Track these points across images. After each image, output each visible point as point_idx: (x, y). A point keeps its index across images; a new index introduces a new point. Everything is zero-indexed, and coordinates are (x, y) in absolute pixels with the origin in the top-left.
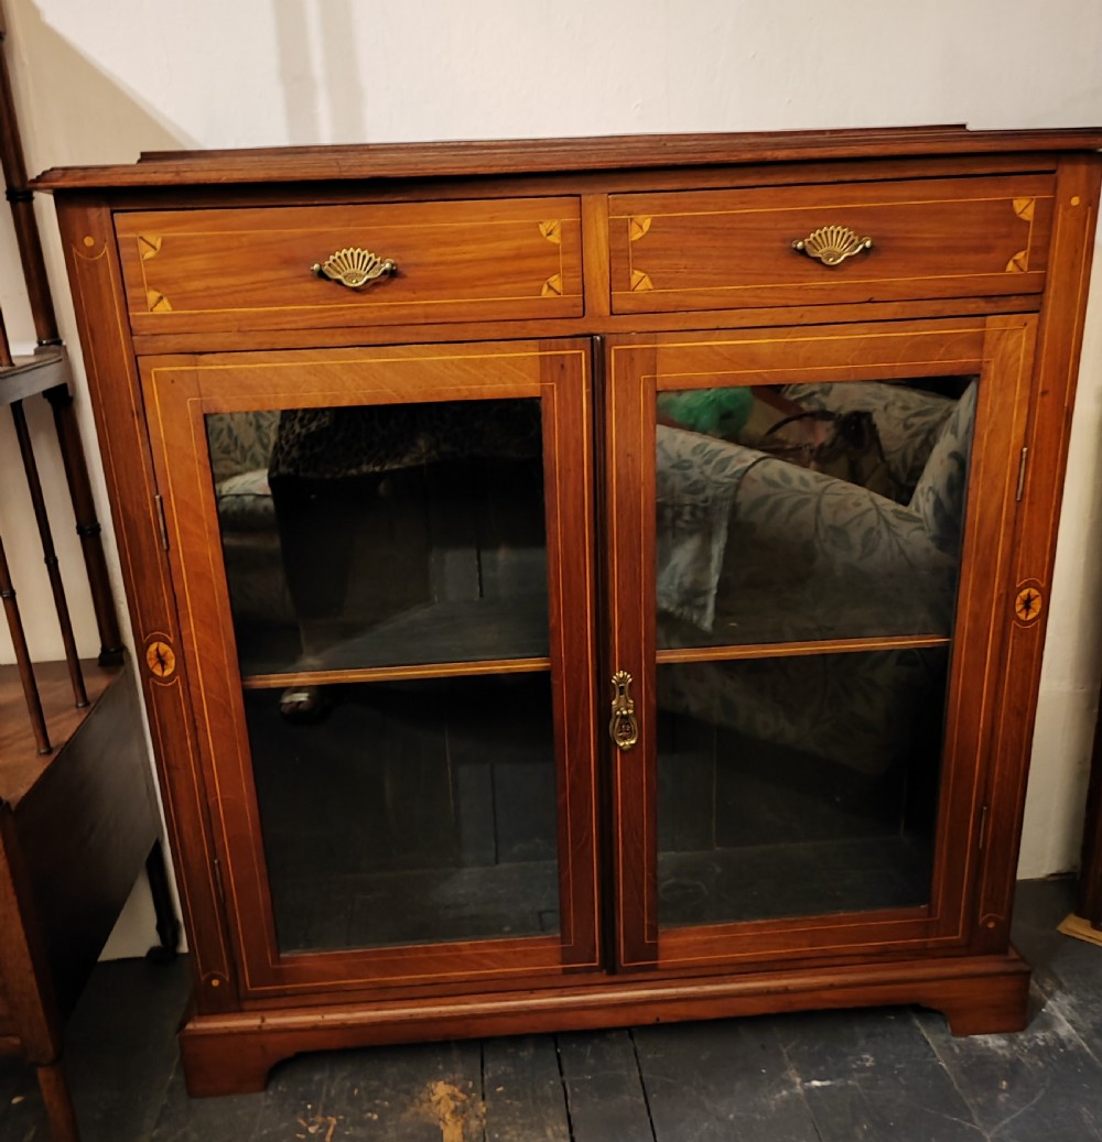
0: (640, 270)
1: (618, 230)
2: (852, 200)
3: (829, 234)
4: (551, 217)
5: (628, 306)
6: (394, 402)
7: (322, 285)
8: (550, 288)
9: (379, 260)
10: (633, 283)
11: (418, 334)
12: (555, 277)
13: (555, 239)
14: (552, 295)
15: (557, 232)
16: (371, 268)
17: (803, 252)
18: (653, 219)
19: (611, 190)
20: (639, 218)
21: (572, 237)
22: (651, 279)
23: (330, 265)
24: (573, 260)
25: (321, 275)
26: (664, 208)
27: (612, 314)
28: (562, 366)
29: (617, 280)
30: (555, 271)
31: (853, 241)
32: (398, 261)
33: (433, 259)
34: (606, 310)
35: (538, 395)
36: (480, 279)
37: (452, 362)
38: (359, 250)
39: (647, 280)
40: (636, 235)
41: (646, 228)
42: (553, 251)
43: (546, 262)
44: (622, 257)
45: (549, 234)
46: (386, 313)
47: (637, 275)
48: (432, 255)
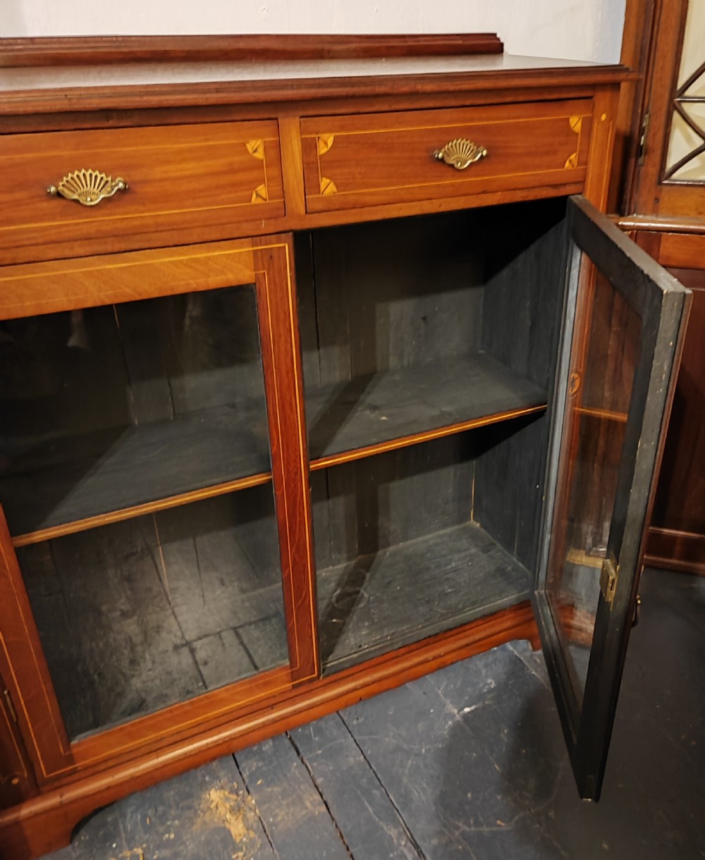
0: (327, 177)
1: (309, 147)
2: (472, 120)
3: (458, 145)
4: (255, 137)
5: (319, 206)
6: (133, 299)
7: (57, 203)
8: (258, 195)
9: (110, 179)
10: (322, 188)
11: (149, 241)
12: (261, 187)
13: (260, 155)
14: (260, 201)
15: (261, 150)
16: (104, 186)
17: (442, 160)
18: (335, 138)
19: (302, 113)
20: (324, 136)
21: (273, 153)
22: (335, 184)
23: (63, 185)
24: (275, 172)
25: (59, 195)
26: (342, 128)
27: (306, 213)
28: (271, 257)
29: (310, 185)
30: (261, 181)
31: (473, 150)
32: (127, 179)
33: (158, 176)
34: (303, 211)
35: (253, 281)
36: (200, 191)
37: (181, 261)
38: (90, 171)
39: (332, 185)
40: (322, 150)
41: (330, 144)
42: (258, 165)
43: (254, 175)
44: (313, 167)
45: (255, 151)
46: (119, 225)
47: (324, 182)
48: (157, 172)
